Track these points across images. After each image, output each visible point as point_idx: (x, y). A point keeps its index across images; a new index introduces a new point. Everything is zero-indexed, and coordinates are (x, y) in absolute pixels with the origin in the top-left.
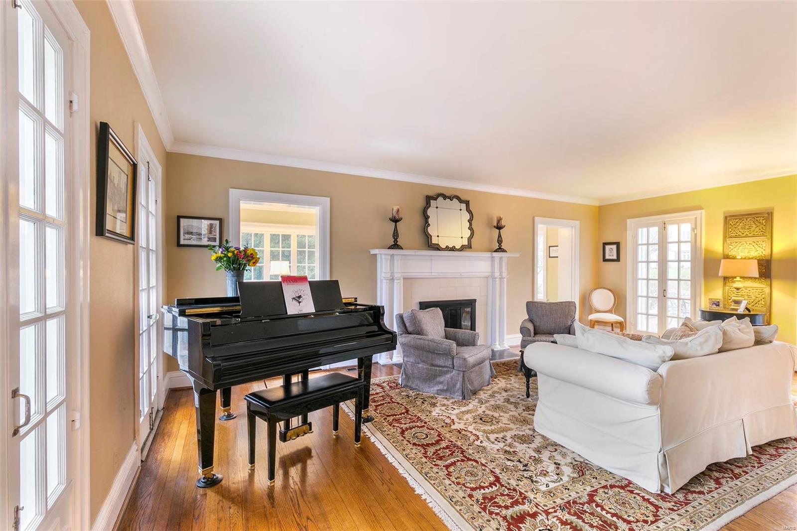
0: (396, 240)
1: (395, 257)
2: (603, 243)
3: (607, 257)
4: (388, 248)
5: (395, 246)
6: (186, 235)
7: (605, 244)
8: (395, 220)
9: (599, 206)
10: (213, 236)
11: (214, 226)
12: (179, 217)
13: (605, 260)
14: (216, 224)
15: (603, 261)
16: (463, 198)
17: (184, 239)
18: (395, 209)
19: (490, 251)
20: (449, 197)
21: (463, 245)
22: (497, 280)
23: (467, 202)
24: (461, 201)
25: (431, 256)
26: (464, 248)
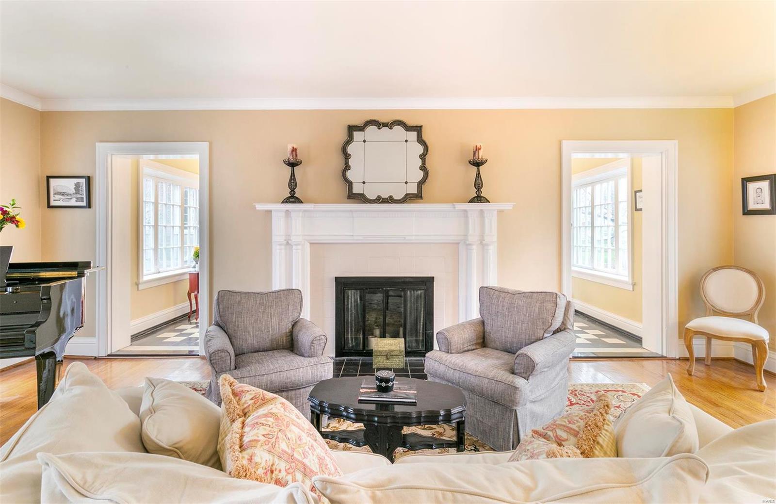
0: (293, 191)
1: (293, 214)
2: (743, 179)
3: (751, 206)
4: (283, 202)
5: (293, 199)
6: (55, 196)
7: (745, 181)
8: (293, 164)
9: (735, 108)
10: (80, 196)
11: (81, 185)
12: (48, 178)
13: (747, 212)
14: (83, 183)
15: (744, 214)
16: (411, 122)
17: (54, 200)
18: (290, 148)
19: (463, 201)
20: (385, 125)
21: (407, 195)
22: (474, 247)
23: (418, 129)
24: (408, 128)
25: (351, 211)
26: (408, 198)
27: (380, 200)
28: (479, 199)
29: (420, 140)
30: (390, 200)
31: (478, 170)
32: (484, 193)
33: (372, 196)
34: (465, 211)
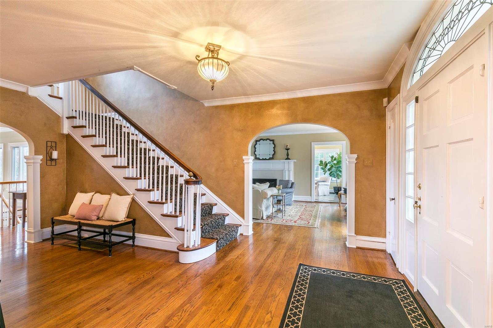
19: (283, 159)
20: (265, 140)
21: (270, 158)
22: (287, 171)
23: (273, 141)
24: (271, 140)
25: (256, 162)
26: (270, 159)
27: (263, 159)
28: (288, 159)
29: (273, 143)
30: (266, 159)
31: (288, 151)
32: (289, 157)
33: (261, 158)
34: (284, 162)
